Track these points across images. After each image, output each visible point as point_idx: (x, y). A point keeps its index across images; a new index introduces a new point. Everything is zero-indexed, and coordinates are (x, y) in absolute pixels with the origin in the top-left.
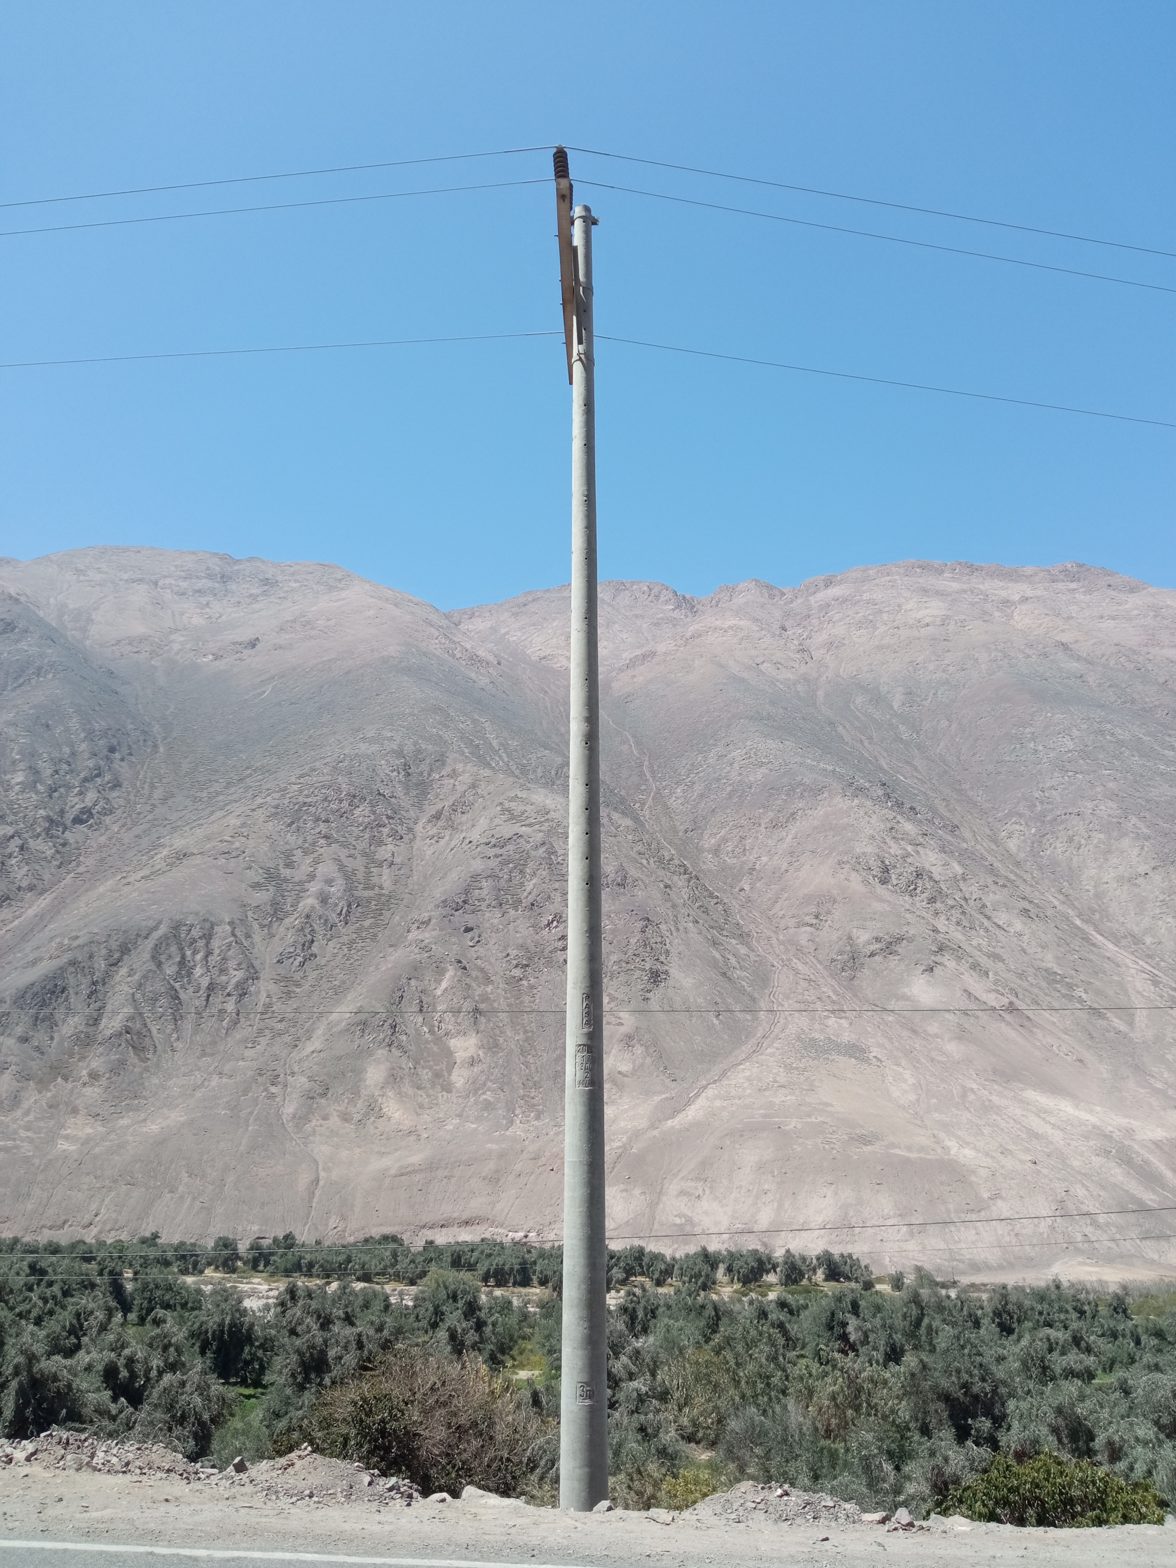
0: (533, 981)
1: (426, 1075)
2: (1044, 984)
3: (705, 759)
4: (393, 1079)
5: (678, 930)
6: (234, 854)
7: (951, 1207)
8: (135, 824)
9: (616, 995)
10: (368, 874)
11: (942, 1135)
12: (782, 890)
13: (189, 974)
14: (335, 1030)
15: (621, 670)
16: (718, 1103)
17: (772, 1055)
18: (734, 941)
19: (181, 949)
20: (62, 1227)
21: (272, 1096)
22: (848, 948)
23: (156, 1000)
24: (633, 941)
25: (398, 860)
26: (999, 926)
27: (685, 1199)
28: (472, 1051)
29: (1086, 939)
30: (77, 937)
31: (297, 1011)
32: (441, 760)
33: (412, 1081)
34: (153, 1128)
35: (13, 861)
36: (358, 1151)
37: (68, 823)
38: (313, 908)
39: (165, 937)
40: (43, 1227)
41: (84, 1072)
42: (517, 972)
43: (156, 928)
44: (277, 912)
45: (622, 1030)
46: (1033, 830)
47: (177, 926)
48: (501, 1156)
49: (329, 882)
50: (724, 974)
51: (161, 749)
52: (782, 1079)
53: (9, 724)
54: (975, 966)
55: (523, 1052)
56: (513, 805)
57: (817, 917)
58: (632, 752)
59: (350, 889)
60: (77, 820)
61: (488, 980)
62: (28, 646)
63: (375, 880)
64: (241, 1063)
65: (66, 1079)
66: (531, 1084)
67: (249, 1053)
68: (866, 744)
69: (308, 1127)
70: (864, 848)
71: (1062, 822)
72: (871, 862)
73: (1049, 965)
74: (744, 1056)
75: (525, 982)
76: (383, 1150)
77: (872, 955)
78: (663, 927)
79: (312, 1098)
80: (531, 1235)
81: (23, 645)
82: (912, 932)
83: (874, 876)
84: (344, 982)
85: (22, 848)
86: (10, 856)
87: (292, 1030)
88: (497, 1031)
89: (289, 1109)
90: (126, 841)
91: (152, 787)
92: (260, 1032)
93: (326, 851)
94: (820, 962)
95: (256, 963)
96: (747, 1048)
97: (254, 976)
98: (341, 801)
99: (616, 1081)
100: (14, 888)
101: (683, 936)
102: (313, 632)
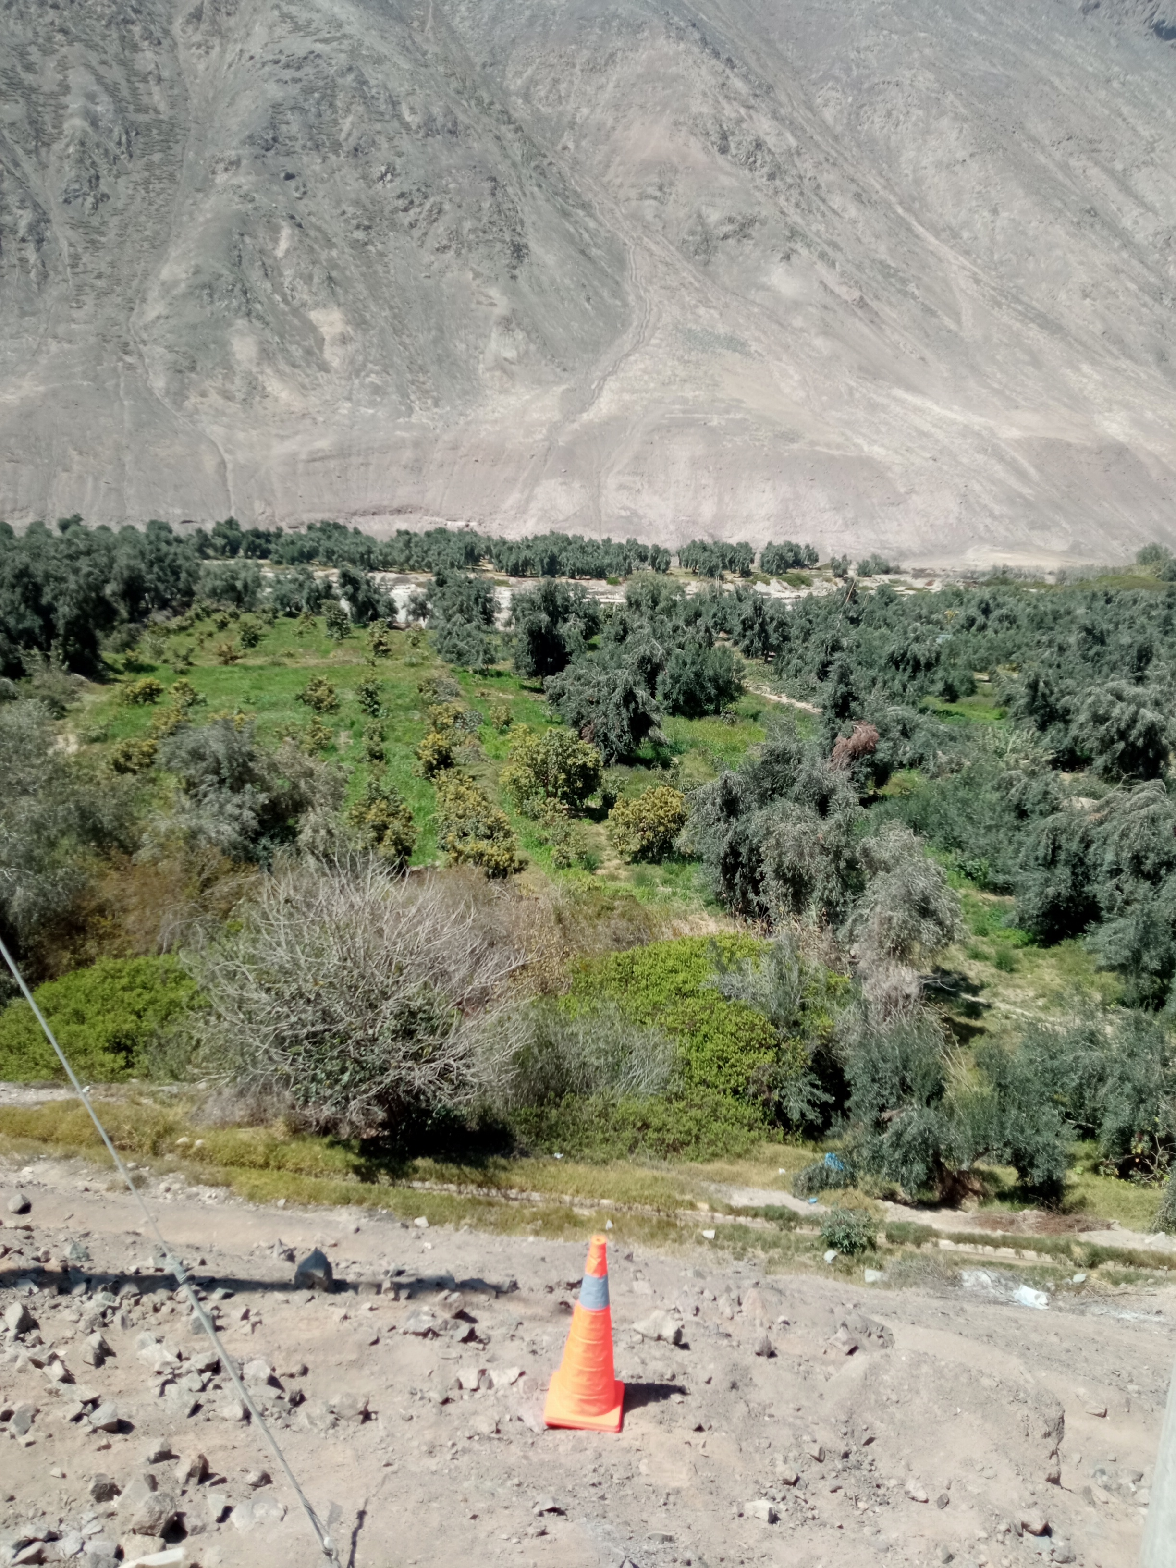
0: (380, 247)
1: (296, 352)
2: (880, 278)
4: (266, 354)
5: (525, 194)
9: (479, 269)
10: (134, 90)
11: (849, 433)
12: (613, 152)
14: (175, 292)
17: (659, 346)
18: (580, 213)
21: (130, 367)
22: (700, 228)
24: (486, 205)
25: (165, 74)
26: (834, 211)
27: (626, 492)
28: (339, 327)
29: (909, 229)
31: (113, 265)
33: (284, 357)
36: (254, 433)
38: (84, 132)
42: (360, 235)
44: (38, 132)
45: (497, 311)
46: (850, 99)
48: (417, 444)
49: (90, 97)
50: (583, 252)
52: (681, 373)
54: (823, 256)
55: (396, 331)
57: (661, 189)
59: (120, 109)
61: (329, 244)
63: (145, 100)
64: (74, 326)
66: (416, 368)
67: (78, 314)
69: (188, 405)
70: (700, 107)
71: (880, 92)
72: (709, 125)
73: (883, 257)
75: (370, 248)
76: (282, 433)
77: (725, 237)
78: (511, 190)
79: (180, 372)
80: (472, 524)
82: (764, 213)
83: (713, 143)
84: (157, 233)
87: (118, 289)
88: (360, 305)
89: (158, 383)
92: (80, 289)
93: (67, 51)
94: (671, 243)
95: (40, 201)
97: (43, 216)
99: (502, 366)
101: (531, 202)
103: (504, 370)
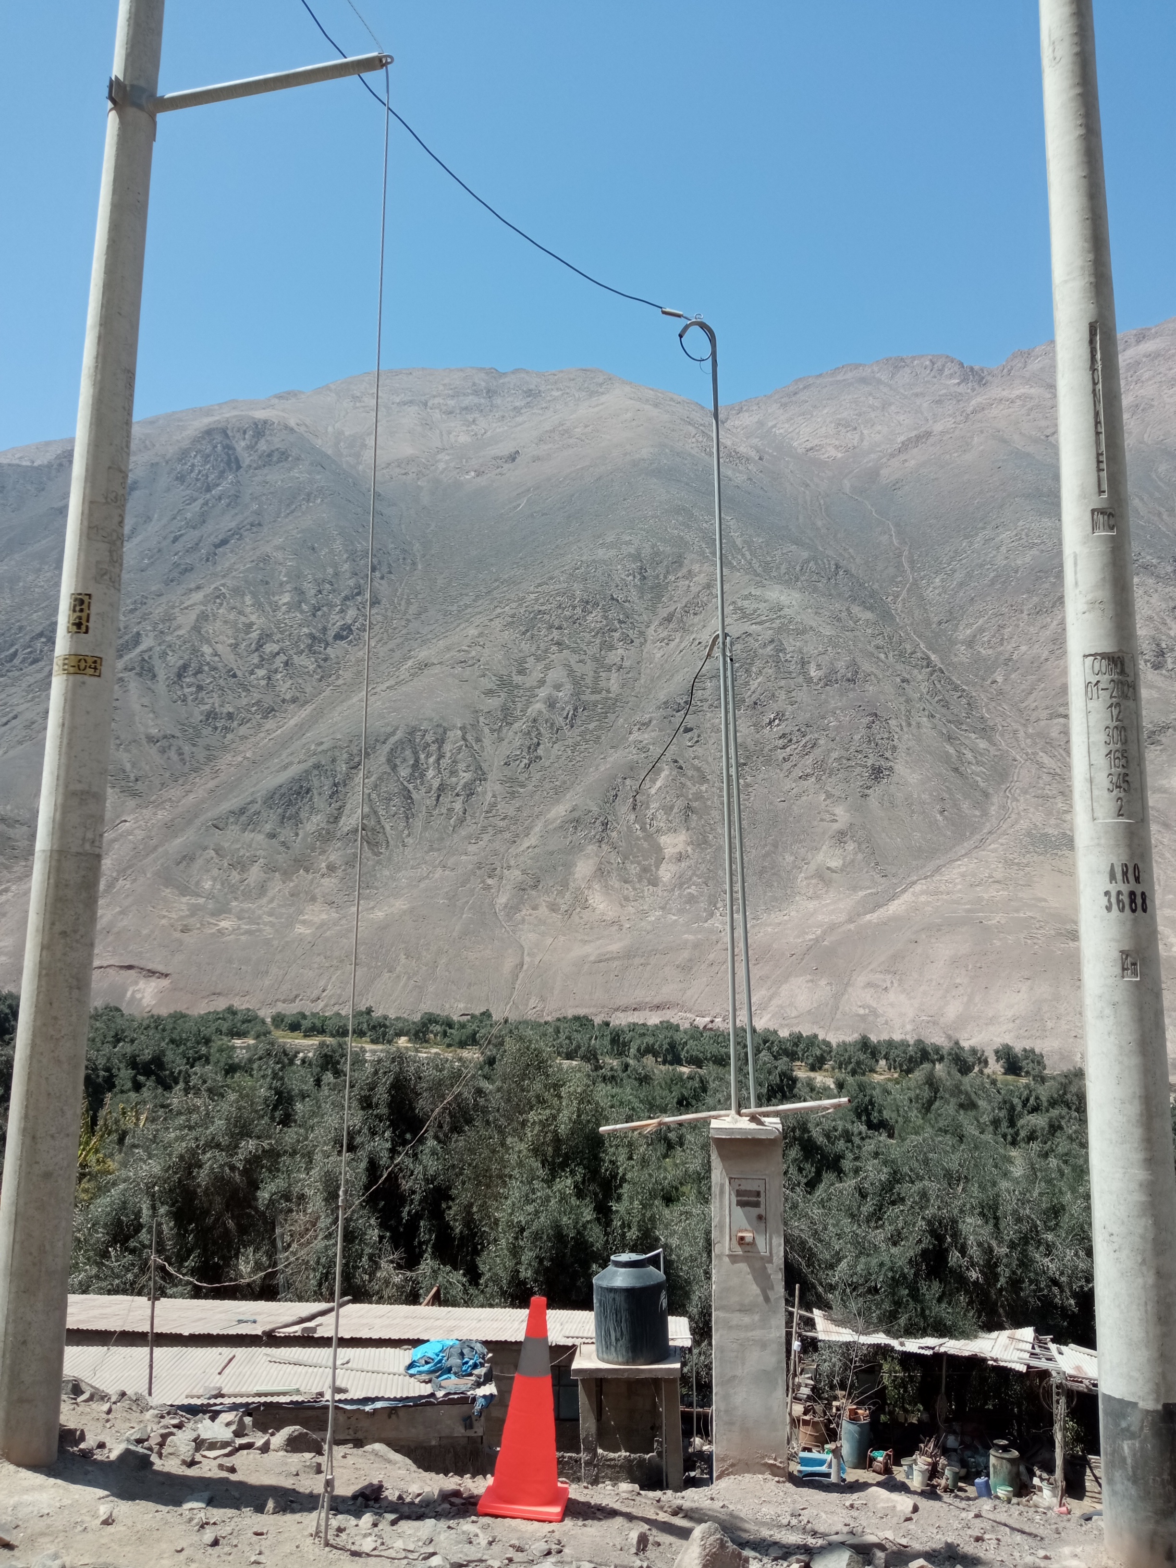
0: (749, 779)
1: (633, 869)
3: (971, 544)
4: (601, 872)
5: (909, 725)
6: (470, 663)
8: (390, 638)
9: (833, 791)
10: (597, 678)
12: (1039, 680)
13: (422, 776)
14: (551, 827)
15: (892, 456)
16: (923, 898)
17: (994, 851)
18: (973, 736)
19: (415, 753)
20: (293, 1001)
21: (488, 888)
23: (390, 799)
24: (857, 737)
25: (627, 664)
27: (872, 990)
28: (680, 848)
30: (322, 743)
31: (519, 809)
32: (678, 562)
33: (619, 875)
34: (379, 915)
35: (279, 676)
36: (562, 938)
37: (330, 639)
38: (540, 712)
39: (401, 742)
40: (277, 1000)
41: (323, 865)
43: (393, 733)
44: (507, 716)
45: (836, 826)
47: (412, 732)
48: (696, 946)
49: (558, 687)
50: (956, 770)
51: (420, 567)
52: (998, 875)
53: (278, 548)
56: (746, 603)
58: (892, 542)
59: (577, 694)
60: (338, 637)
61: (703, 779)
62: (300, 473)
63: (603, 684)
64: (463, 857)
65: (307, 870)
67: (472, 848)
68: (1165, 517)
69: (518, 916)
72: (1144, 646)
74: (963, 852)
76: (586, 938)
78: (893, 722)
79: (524, 890)
80: (717, 1020)
81: (295, 473)
84: (565, 782)
85: (286, 664)
86: (276, 671)
87: (513, 828)
88: (708, 829)
89: (502, 900)
90: (381, 654)
91: (409, 603)
92: (484, 829)
93: (556, 656)
95: (485, 766)
96: (968, 844)
97: (481, 776)
98: (574, 608)
99: (823, 876)
100: (279, 700)
101: (915, 731)
102: (571, 441)
103: (821, 878)
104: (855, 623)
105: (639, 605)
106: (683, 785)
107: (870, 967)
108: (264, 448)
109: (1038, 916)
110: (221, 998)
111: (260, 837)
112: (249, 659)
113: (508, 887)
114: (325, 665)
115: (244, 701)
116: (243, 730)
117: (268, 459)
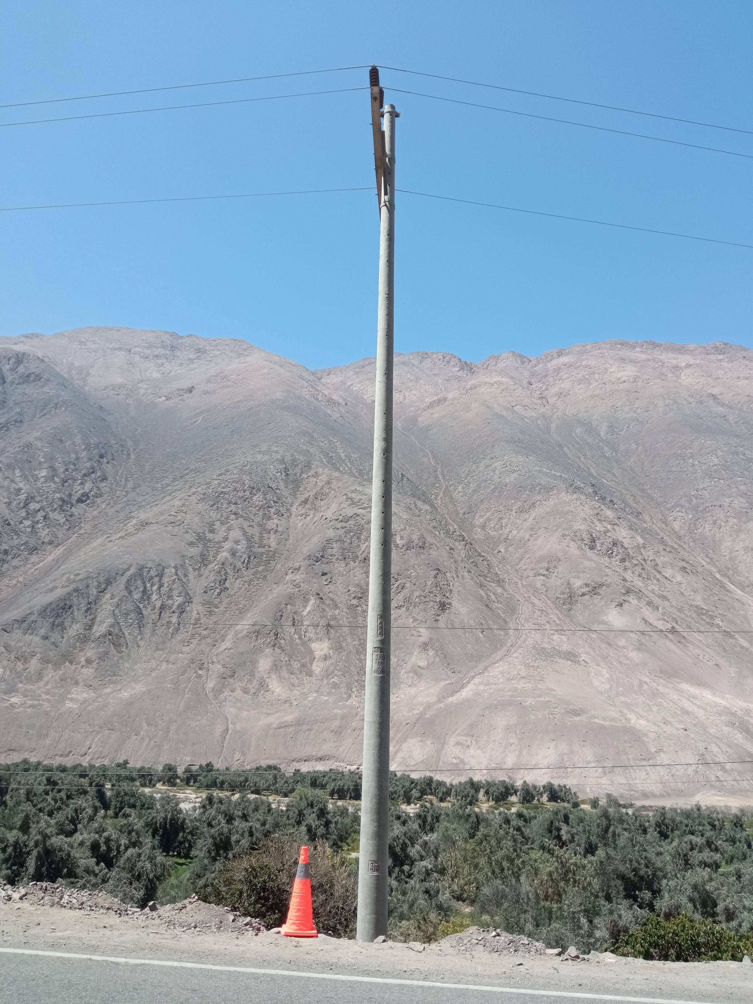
1: (296, 665)
2: (695, 616)
3: (478, 467)
4: (276, 667)
5: (458, 576)
6: (177, 523)
7: (630, 756)
8: (116, 503)
9: (417, 617)
10: (261, 538)
11: (625, 711)
12: (526, 552)
13: (149, 598)
14: (239, 636)
15: (424, 410)
16: (481, 687)
17: (517, 657)
18: (493, 585)
19: (144, 583)
20: (68, 755)
21: (200, 676)
22: (568, 590)
23: (128, 614)
24: (429, 583)
25: (280, 529)
26: (666, 578)
27: (460, 747)
28: (325, 651)
29: (723, 586)
30: (79, 574)
31: (215, 623)
32: (308, 466)
33: (287, 669)
34: (125, 695)
35: (40, 526)
36: (253, 712)
37: (74, 502)
38: (226, 558)
39: (134, 575)
40: (56, 755)
41: (83, 659)
42: (355, 602)
43: (128, 569)
44: (204, 560)
45: (421, 639)
46: (691, 516)
47: (141, 568)
48: (343, 717)
49: (237, 542)
50: (487, 606)
51: (132, 456)
52: (523, 673)
53: (37, 439)
54: (650, 603)
55: (358, 653)
56: (353, 495)
57: (547, 570)
58: (430, 462)
59: (250, 547)
60: (80, 501)
61: (336, 607)
62: (50, 390)
63: (265, 542)
64: (180, 655)
65: (71, 663)
66: (362, 672)
67: (185, 649)
68: (582, 459)
69: (222, 697)
70: (580, 526)
71: (709, 511)
72: (584, 535)
73: (698, 603)
74: (499, 658)
75: (359, 608)
76: (269, 712)
77: (583, 595)
78: (448, 575)
79: (225, 678)
80: (361, 767)
81: (46, 389)
82: (609, 581)
83: (585, 545)
84: (245, 606)
85: (45, 517)
86: (38, 522)
87: (212, 635)
88: (342, 639)
89: (210, 685)
90: (110, 514)
91: (127, 480)
92: (193, 636)
93: (234, 522)
94: (549, 599)
95: (191, 593)
96: (500, 653)
97: (189, 601)
98: (245, 491)
99: (417, 671)
100: (40, 542)
101: (461, 581)
102: (229, 383)
103: (416, 673)
104: (419, 511)
105: (285, 492)
106: (324, 610)
107: (457, 733)
108: (23, 371)
109: (552, 700)
110: (15, 753)
111: (37, 639)
112: (19, 513)
113: (214, 676)
114: (71, 519)
115: (16, 542)
116: (15, 562)
117: (26, 379)
